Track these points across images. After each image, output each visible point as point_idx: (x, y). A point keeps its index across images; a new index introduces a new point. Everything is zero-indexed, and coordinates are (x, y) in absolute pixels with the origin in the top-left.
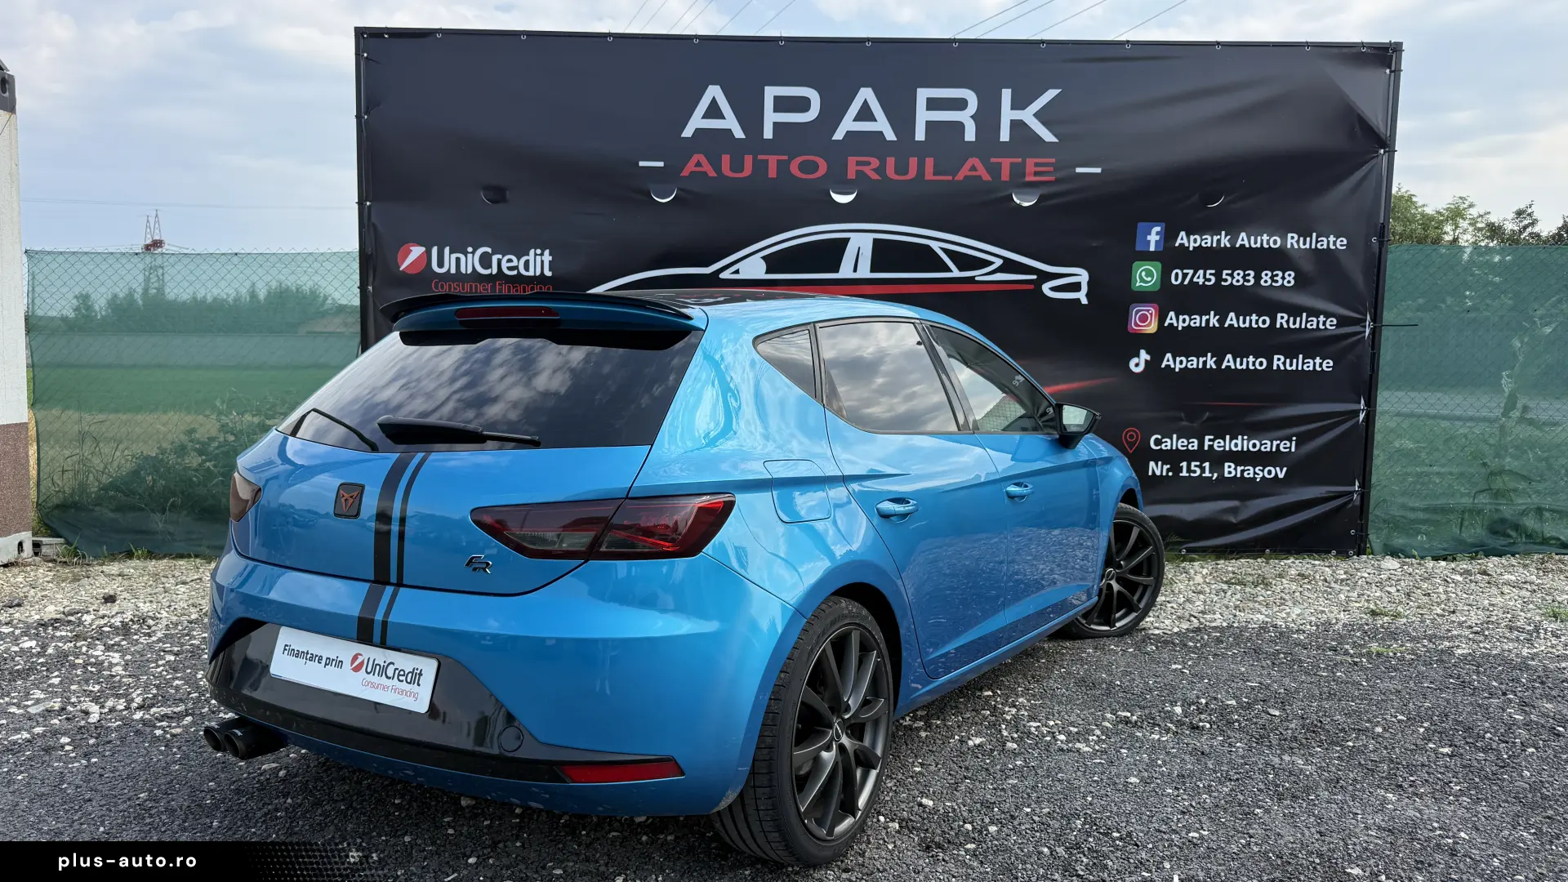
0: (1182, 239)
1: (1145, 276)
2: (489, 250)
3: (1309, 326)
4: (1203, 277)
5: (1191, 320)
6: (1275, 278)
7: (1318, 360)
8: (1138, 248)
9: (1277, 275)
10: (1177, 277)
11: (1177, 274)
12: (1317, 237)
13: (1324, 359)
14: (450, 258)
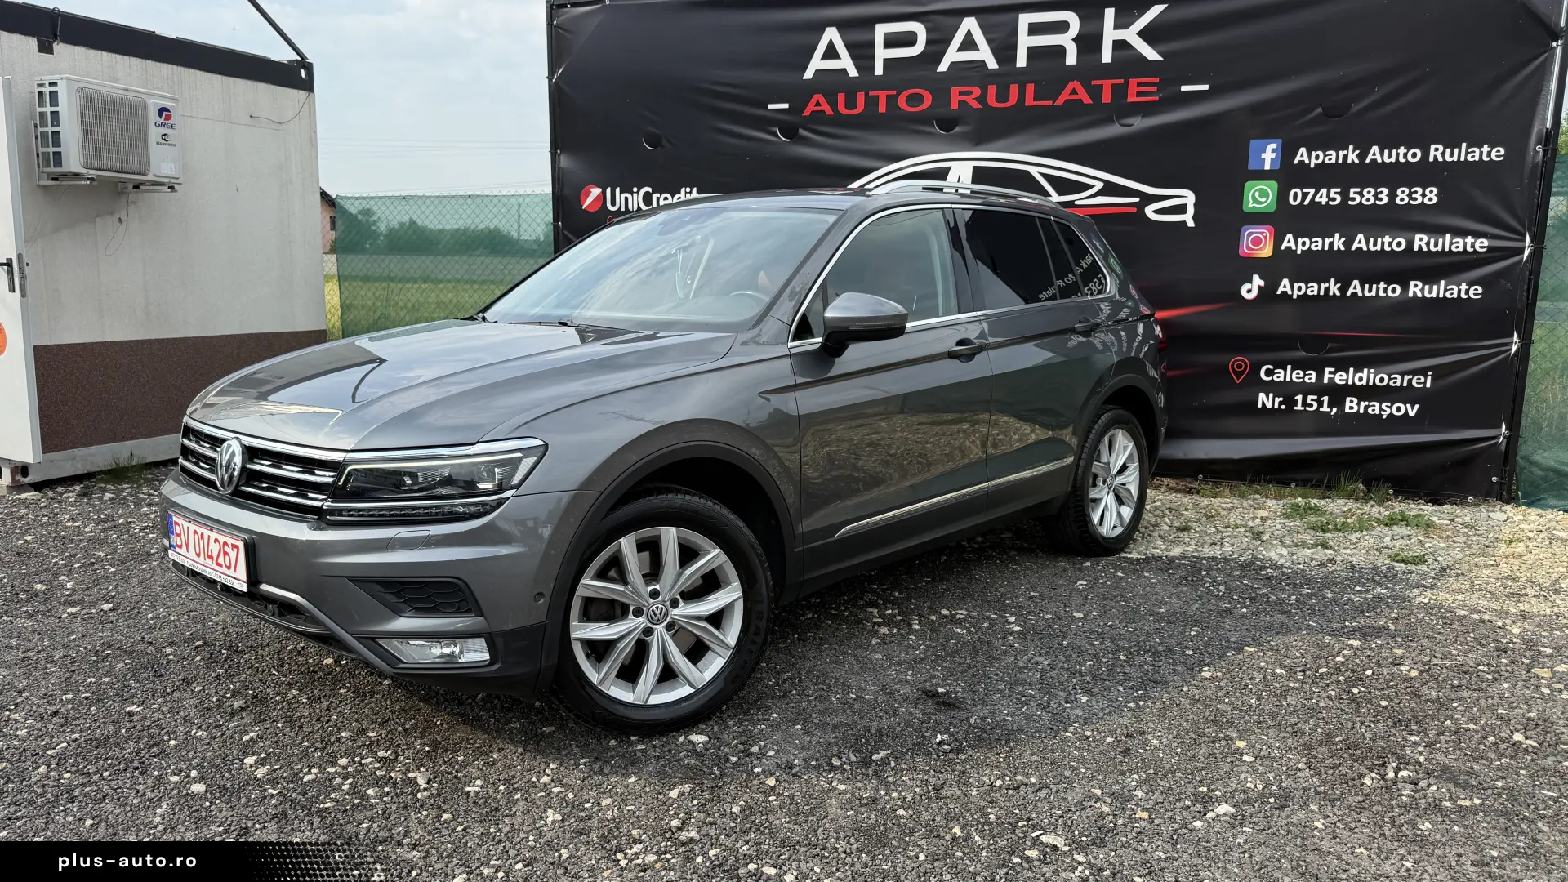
1: (1259, 196)
2: (650, 190)
3: (1454, 249)
4: (1327, 196)
5: (1311, 243)
6: (1414, 196)
7: (1464, 287)
8: (1251, 167)
9: (1415, 192)
10: (1295, 197)
11: (1296, 195)
12: (1468, 148)
13: (1470, 284)
14: (620, 198)
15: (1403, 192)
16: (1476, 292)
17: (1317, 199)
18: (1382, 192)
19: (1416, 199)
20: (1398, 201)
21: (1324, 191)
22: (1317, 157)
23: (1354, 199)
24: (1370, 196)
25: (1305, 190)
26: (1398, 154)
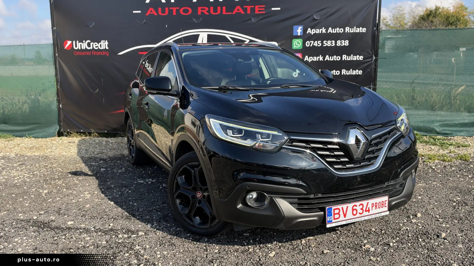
0: (309, 31)
1: (297, 44)
2: (89, 41)
3: (354, 59)
4: (317, 44)
5: (313, 58)
6: (342, 43)
7: (357, 71)
8: (294, 34)
9: (342, 42)
10: (308, 44)
11: (308, 43)
12: (356, 28)
13: (359, 70)
14: (79, 44)
15: (339, 42)
16: (360, 72)
17: (314, 45)
18: (333, 42)
19: (342, 44)
20: (337, 45)
21: (316, 42)
22: (314, 31)
23: (325, 44)
24: (330, 43)
25: (311, 42)
26: (337, 30)
